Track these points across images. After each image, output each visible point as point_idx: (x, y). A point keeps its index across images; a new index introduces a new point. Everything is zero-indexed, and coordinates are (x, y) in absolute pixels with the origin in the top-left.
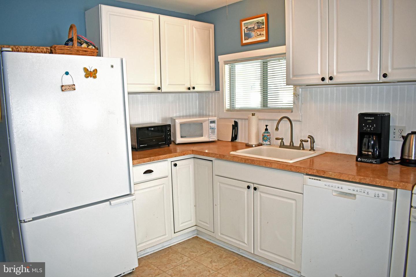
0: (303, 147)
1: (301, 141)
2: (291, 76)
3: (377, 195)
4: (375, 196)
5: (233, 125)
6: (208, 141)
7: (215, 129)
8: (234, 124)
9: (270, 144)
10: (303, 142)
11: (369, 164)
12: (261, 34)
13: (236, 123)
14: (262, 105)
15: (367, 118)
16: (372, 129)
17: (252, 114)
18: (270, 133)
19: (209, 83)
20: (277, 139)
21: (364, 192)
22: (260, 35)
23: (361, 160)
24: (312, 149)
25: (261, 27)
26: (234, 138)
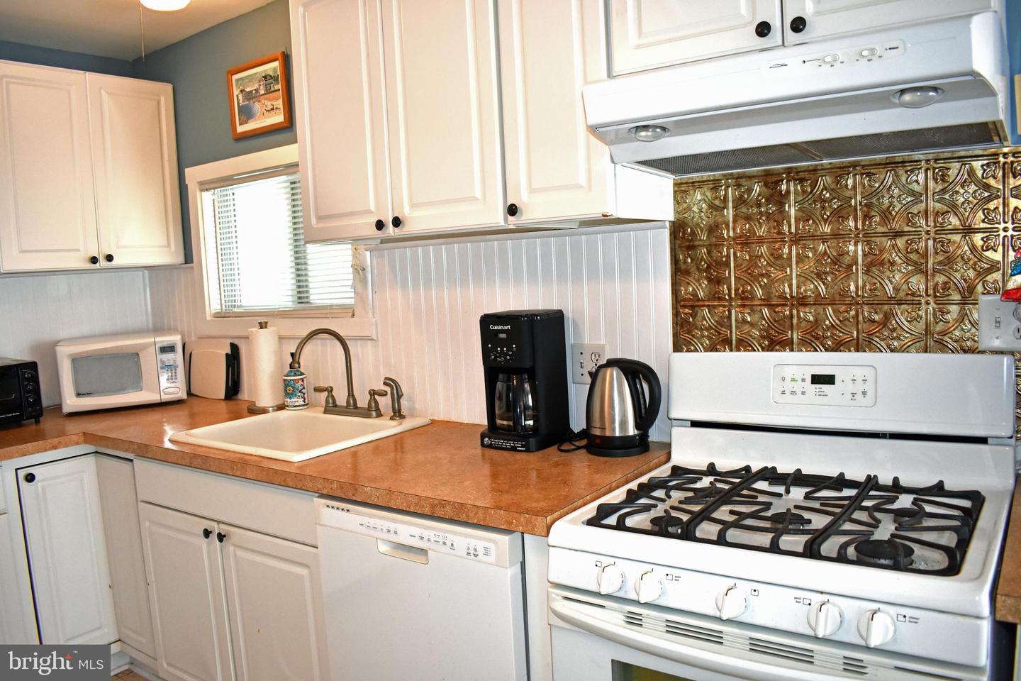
0: (378, 409)
1: (370, 393)
2: (314, 221)
3: (472, 552)
4: (468, 554)
5: (227, 354)
6: (160, 401)
7: (176, 367)
8: (230, 352)
9: (303, 405)
10: (376, 397)
11: (506, 454)
12: (275, 107)
13: (235, 348)
14: (296, 299)
15: (496, 328)
16: (508, 357)
17: (260, 323)
18: (302, 374)
19: (165, 243)
20: (317, 390)
21: (444, 543)
22: (272, 109)
23: (490, 442)
24: (398, 414)
25: (272, 89)
26: (233, 388)
